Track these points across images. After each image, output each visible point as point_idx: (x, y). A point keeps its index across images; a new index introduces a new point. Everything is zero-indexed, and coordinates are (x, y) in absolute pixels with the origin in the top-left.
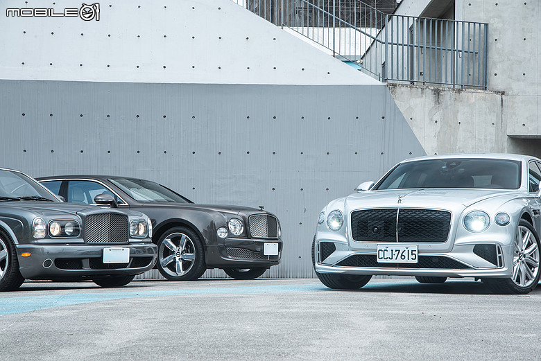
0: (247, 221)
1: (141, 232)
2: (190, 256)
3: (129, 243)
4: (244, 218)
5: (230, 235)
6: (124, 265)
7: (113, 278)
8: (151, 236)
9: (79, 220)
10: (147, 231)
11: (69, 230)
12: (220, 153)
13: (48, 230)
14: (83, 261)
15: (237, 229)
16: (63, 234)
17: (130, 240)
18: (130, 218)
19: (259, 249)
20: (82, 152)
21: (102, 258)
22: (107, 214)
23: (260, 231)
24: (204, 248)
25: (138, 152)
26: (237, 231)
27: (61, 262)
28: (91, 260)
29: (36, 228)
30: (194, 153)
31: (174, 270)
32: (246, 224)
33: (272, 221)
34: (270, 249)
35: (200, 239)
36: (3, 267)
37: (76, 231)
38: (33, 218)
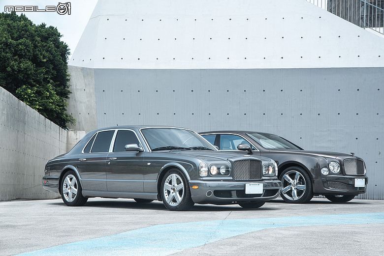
0: (342, 163)
1: (270, 172)
2: (303, 187)
3: (263, 180)
4: (340, 160)
5: (330, 173)
6: (259, 195)
7: (251, 204)
8: (277, 175)
9: (229, 165)
10: (274, 171)
11: (223, 171)
12: (319, 114)
13: (209, 171)
14: (232, 192)
15: (335, 169)
16: (219, 174)
17: (263, 178)
18: (263, 163)
19: (351, 183)
20: (228, 114)
21: (244, 190)
22: (248, 160)
23: (351, 170)
24: (312, 182)
25: (264, 114)
26: (335, 170)
27: (217, 193)
28: (237, 191)
29: (202, 170)
30: (301, 114)
31: (291, 196)
32: (341, 165)
33: (360, 163)
34: (359, 183)
35: (309, 175)
36: (181, 195)
37: (227, 171)
38: (200, 162)
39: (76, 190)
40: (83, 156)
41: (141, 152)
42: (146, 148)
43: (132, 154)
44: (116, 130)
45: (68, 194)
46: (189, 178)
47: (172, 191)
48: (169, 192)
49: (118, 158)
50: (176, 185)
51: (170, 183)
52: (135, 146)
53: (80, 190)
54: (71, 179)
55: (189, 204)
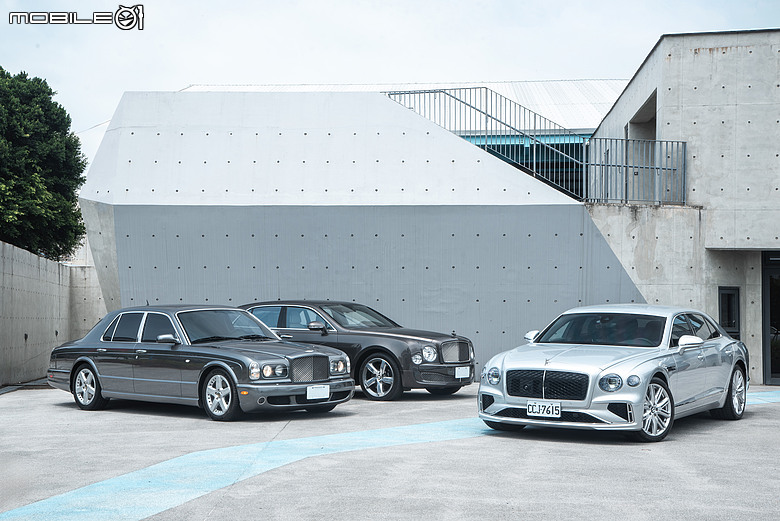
0: (440, 348)
3: (330, 380)
4: (437, 345)
5: (424, 362)
6: (325, 400)
8: (349, 372)
9: (286, 362)
10: (345, 365)
11: (279, 371)
13: (262, 371)
14: (291, 397)
15: (430, 356)
16: (274, 374)
17: (331, 377)
18: (332, 358)
19: (449, 372)
21: (306, 395)
22: (310, 357)
24: (401, 373)
26: (431, 356)
27: (272, 399)
28: (297, 396)
29: (252, 371)
31: (376, 391)
32: (439, 350)
33: (464, 346)
34: (462, 372)
36: (227, 400)
37: (285, 371)
38: (250, 362)
39: (94, 389)
40: (102, 346)
41: (177, 344)
42: (184, 340)
43: (166, 347)
44: (146, 313)
45: (82, 394)
46: (236, 380)
47: (216, 396)
48: (213, 398)
49: (148, 351)
50: (221, 389)
51: (214, 386)
52: (170, 336)
53: (99, 389)
54: (86, 375)
55: (238, 414)
